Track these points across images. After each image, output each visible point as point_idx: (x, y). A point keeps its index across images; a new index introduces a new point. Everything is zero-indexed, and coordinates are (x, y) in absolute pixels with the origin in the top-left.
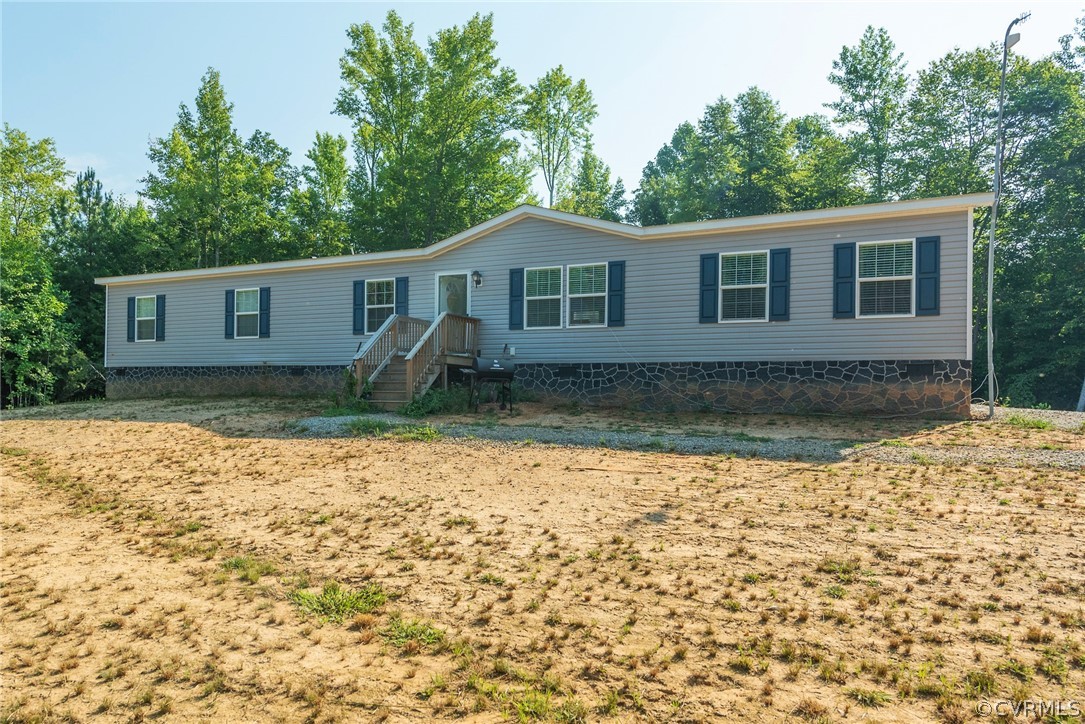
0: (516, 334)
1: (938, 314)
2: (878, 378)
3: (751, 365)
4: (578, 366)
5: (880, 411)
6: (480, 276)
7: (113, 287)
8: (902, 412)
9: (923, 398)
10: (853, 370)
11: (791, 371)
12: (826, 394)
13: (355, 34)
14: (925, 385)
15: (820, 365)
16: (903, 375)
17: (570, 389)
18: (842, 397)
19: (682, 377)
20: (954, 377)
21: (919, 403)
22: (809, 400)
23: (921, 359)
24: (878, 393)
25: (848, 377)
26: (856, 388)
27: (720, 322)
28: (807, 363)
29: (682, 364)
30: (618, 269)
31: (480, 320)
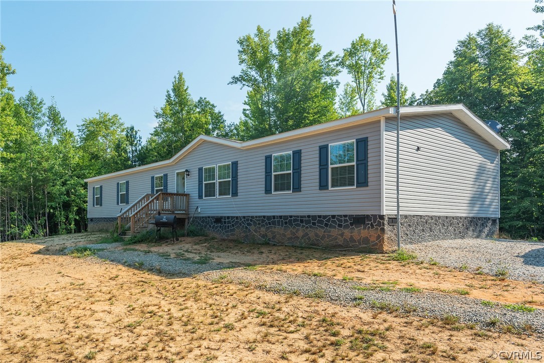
0: (200, 201)
1: (368, 186)
2: (340, 226)
3: (286, 217)
4: (221, 217)
5: (340, 246)
6: (189, 172)
7: (91, 182)
8: (351, 247)
9: (360, 239)
10: (328, 221)
11: (302, 221)
12: (317, 235)
13: (241, 42)
14: (362, 231)
15: (314, 217)
16: (352, 224)
17: (219, 230)
18: (323, 237)
19: (259, 224)
20: (376, 225)
21: (359, 241)
22: (309, 239)
23: (360, 214)
24: (340, 235)
25: (326, 225)
26: (330, 232)
27: (273, 193)
28: (309, 216)
29: (260, 217)
30: (235, 164)
31: (189, 194)
